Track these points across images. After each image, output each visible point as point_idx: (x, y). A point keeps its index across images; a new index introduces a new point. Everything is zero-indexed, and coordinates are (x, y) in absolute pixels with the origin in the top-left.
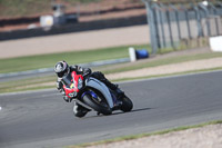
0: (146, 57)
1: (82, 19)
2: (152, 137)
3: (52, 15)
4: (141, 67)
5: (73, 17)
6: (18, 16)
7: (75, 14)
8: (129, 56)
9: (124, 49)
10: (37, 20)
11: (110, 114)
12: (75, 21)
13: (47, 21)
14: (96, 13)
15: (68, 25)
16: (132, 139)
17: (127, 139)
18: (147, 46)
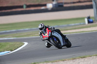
0: (92, 22)
1: (65, 5)
2: (93, 57)
3: (52, 3)
4: (90, 27)
5: (61, 4)
6: (37, 3)
7: (62, 3)
8: (85, 22)
9: (83, 19)
10: (45, 5)
11: (61, 48)
12: (62, 6)
13: (50, 6)
14: (71, 3)
15: (59, 8)
16: (84, 57)
17: (82, 58)
18: (93, 18)
